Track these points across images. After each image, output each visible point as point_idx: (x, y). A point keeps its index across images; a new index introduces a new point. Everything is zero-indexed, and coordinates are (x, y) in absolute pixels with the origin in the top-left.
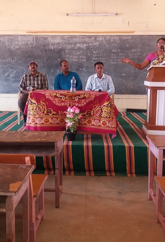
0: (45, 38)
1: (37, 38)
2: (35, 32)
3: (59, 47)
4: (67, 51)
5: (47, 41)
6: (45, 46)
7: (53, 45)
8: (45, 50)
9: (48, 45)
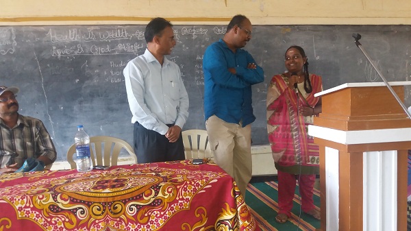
0: (40, 32)
1: (20, 33)
2: (15, 20)
3: (76, 53)
4: (94, 61)
5: (45, 39)
6: (40, 50)
7: (60, 47)
8: (42, 61)
9: (49, 47)
